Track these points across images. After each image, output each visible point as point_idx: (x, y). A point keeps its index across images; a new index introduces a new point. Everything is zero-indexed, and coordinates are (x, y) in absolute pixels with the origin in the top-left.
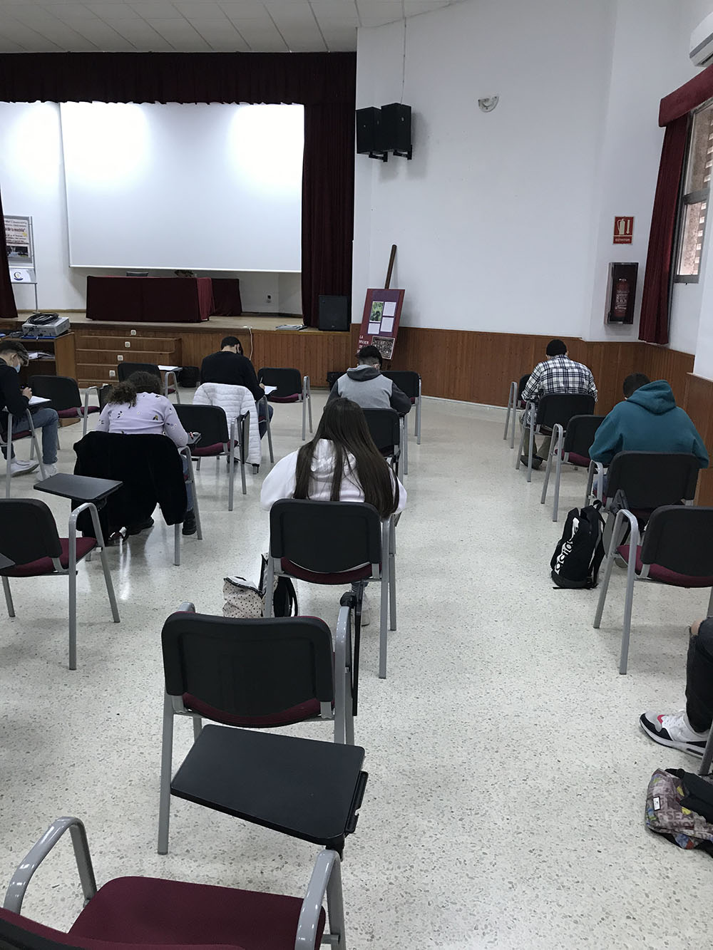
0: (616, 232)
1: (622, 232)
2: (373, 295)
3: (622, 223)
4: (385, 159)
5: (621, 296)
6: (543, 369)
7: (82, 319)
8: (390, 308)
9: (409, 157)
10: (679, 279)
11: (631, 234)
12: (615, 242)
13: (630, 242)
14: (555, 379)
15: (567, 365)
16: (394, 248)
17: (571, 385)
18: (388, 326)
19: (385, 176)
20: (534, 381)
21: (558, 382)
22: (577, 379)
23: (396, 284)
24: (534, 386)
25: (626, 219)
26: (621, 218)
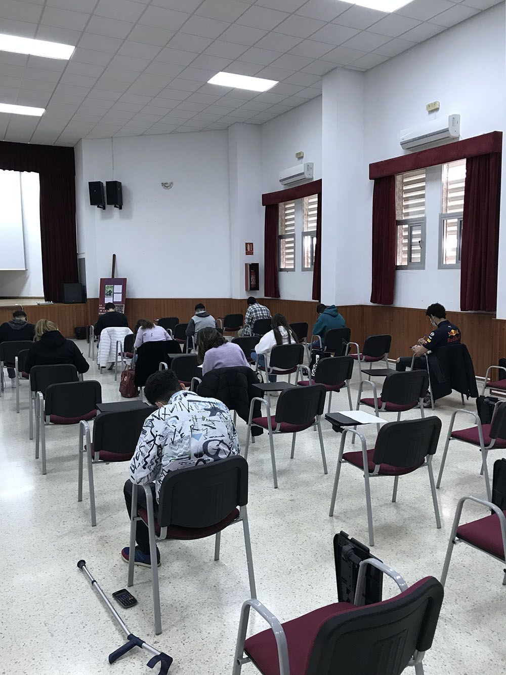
0: (247, 250)
1: (249, 250)
2: (104, 282)
3: (249, 245)
4: (104, 208)
5: (253, 277)
8: (118, 288)
9: (121, 208)
10: (282, 270)
11: (252, 250)
12: (246, 254)
13: (252, 254)
16: (114, 256)
18: (118, 298)
19: (104, 217)
23: (117, 275)
25: (250, 244)
26: (248, 243)
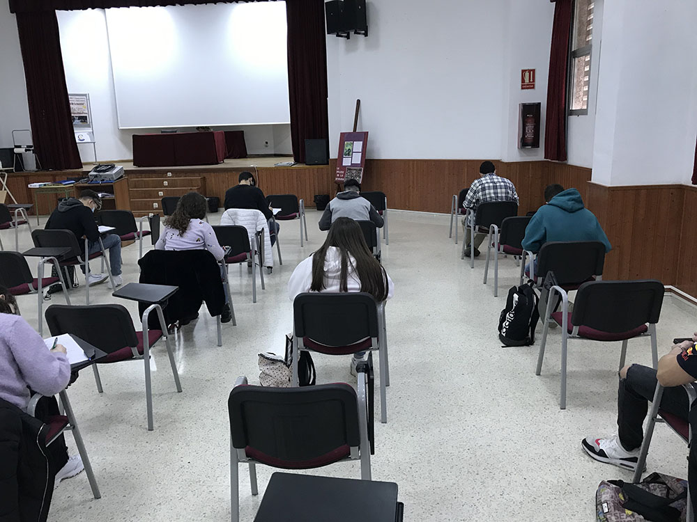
0: (523, 81)
1: (527, 80)
2: (345, 137)
3: (527, 74)
4: (348, 37)
5: (530, 127)
6: (478, 185)
7: (131, 167)
8: (358, 146)
9: (366, 35)
10: (572, 113)
11: (534, 81)
12: (522, 88)
13: (533, 88)
14: (487, 191)
15: (496, 180)
16: (359, 101)
17: (499, 195)
18: (357, 159)
19: (349, 50)
20: (472, 194)
21: (490, 194)
22: (504, 190)
23: (361, 128)
24: (472, 197)
25: (530, 71)
26: (526, 71)
